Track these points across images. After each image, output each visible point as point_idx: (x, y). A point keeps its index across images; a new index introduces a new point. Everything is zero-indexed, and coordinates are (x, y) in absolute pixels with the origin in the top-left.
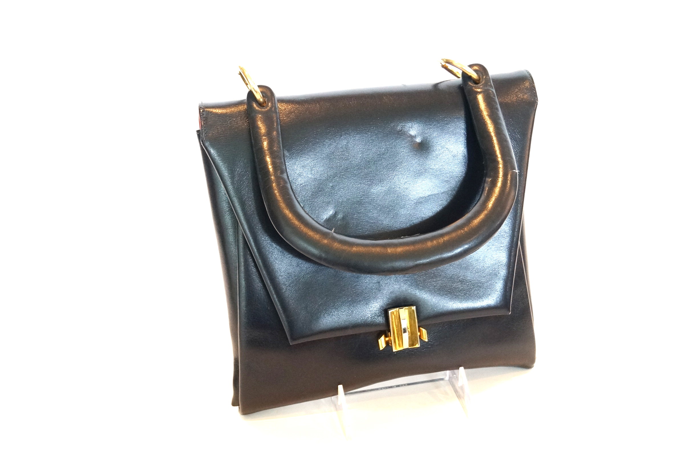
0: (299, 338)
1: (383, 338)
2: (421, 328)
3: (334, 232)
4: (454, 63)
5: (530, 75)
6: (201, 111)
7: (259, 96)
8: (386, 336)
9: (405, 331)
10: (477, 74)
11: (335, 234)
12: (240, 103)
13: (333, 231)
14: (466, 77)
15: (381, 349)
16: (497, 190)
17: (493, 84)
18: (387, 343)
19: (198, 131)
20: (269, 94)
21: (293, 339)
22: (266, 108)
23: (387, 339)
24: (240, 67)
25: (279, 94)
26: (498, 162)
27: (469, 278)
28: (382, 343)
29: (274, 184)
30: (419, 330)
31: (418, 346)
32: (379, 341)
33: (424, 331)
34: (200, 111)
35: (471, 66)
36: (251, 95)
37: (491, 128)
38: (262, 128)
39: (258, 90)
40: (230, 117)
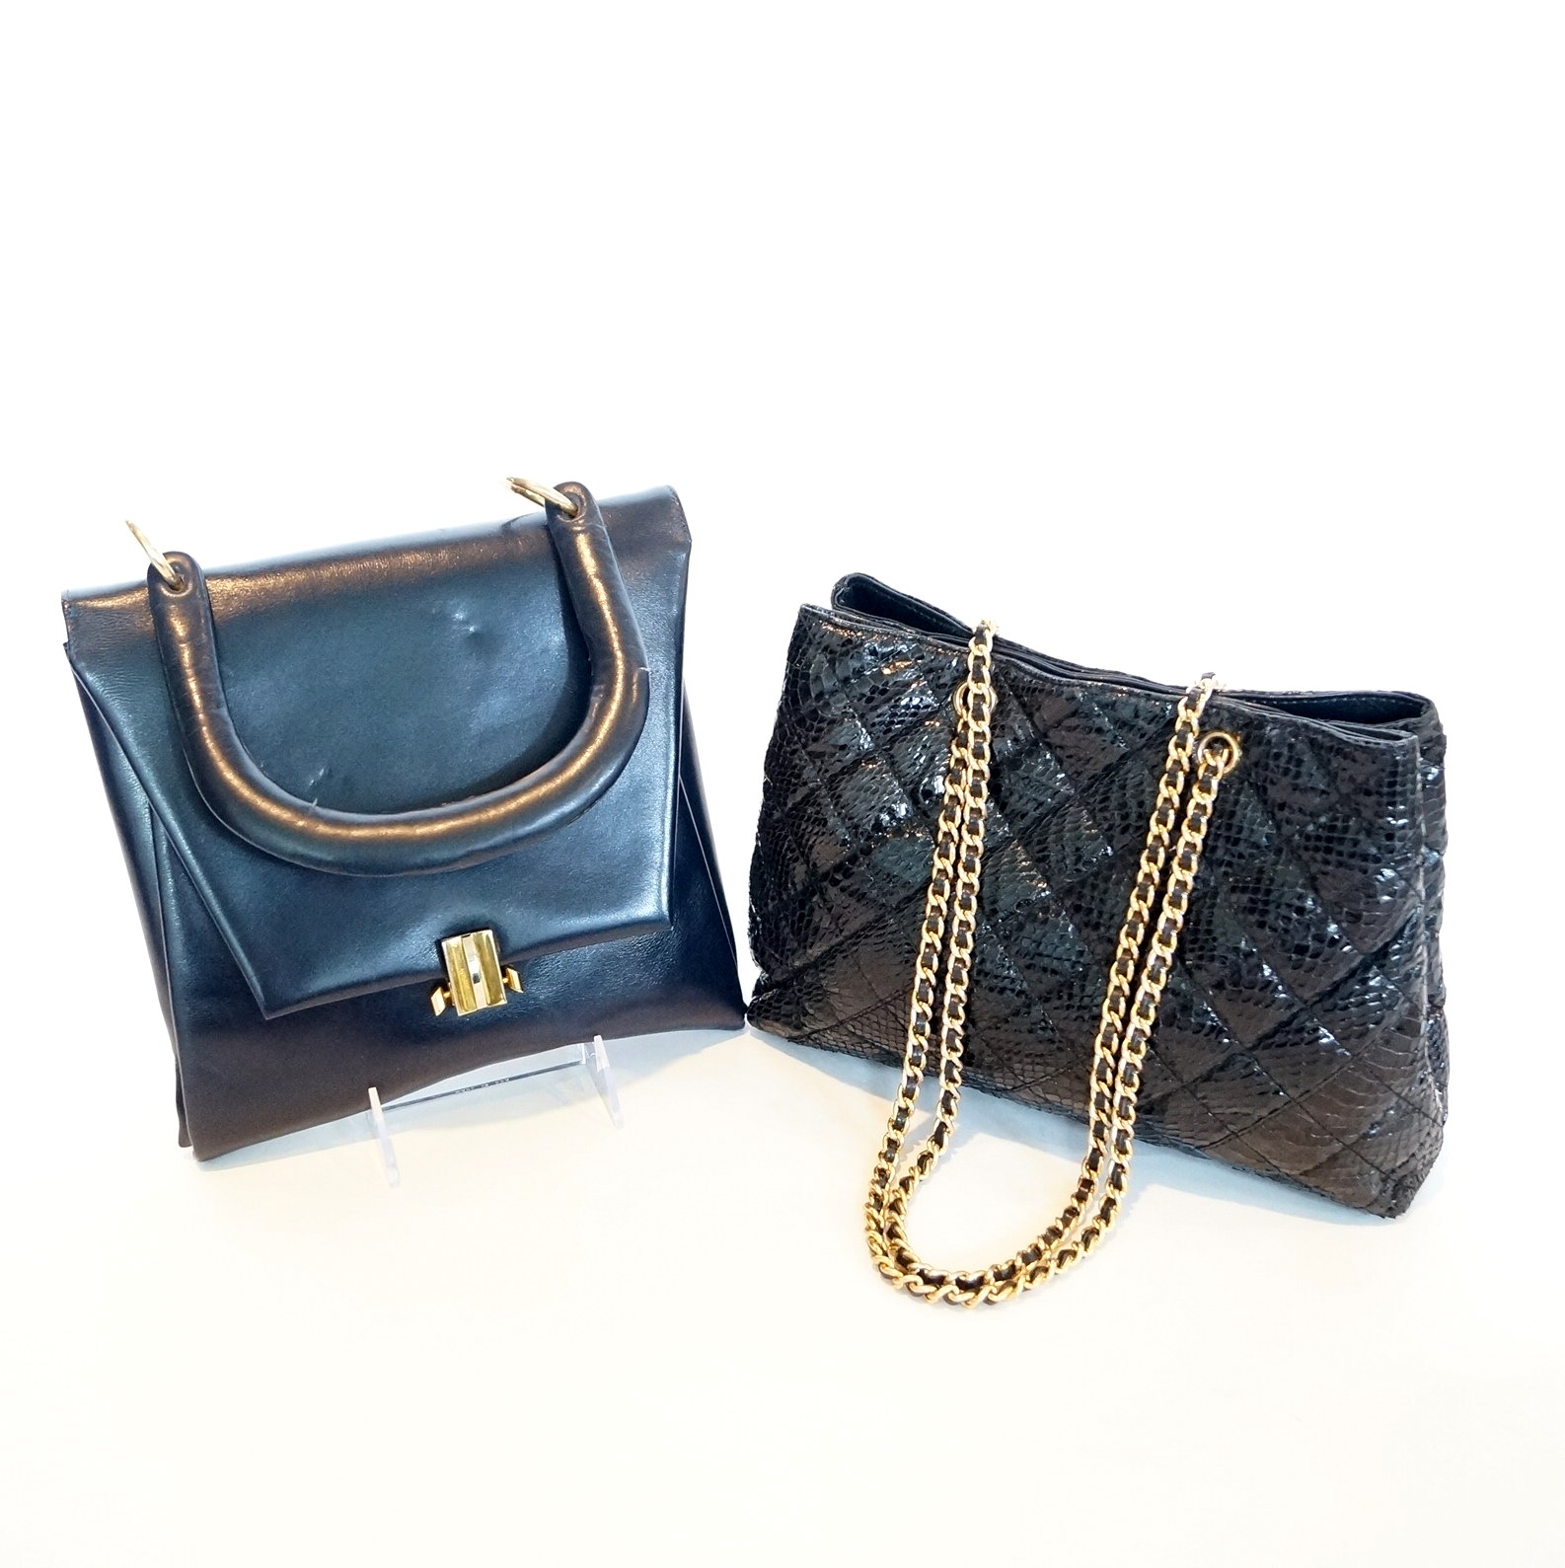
0: (281, 1007)
1: (439, 992)
2: (509, 970)
3: (317, 805)
4: (528, 485)
5: (674, 494)
6: (66, 606)
7: (167, 573)
8: (446, 989)
9: (476, 979)
10: (571, 500)
11: (319, 810)
12: (138, 587)
13: (315, 802)
14: (552, 508)
15: (438, 1014)
16: (614, 706)
17: (603, 516)
18: (449, 1002)
19: (65, 645)
20: (187, 565)
21: (271, 1009)
22: (184, 591)
23: (447, 995)
24: (127, 522)
25: (206, 564)
26: (612, 656)
27: (588, 871)
28: (438, 1001)
29: (204, 729)
30: (504, 974)
31: (503, 1002)
32: (433, 998)
33: (514, 974)
34: (64, 608)
35: (559, 488)
36: (153, 572)
37: (602, 596)
38: (180, 628)
39: (166, 562)
40: (118, 613)
